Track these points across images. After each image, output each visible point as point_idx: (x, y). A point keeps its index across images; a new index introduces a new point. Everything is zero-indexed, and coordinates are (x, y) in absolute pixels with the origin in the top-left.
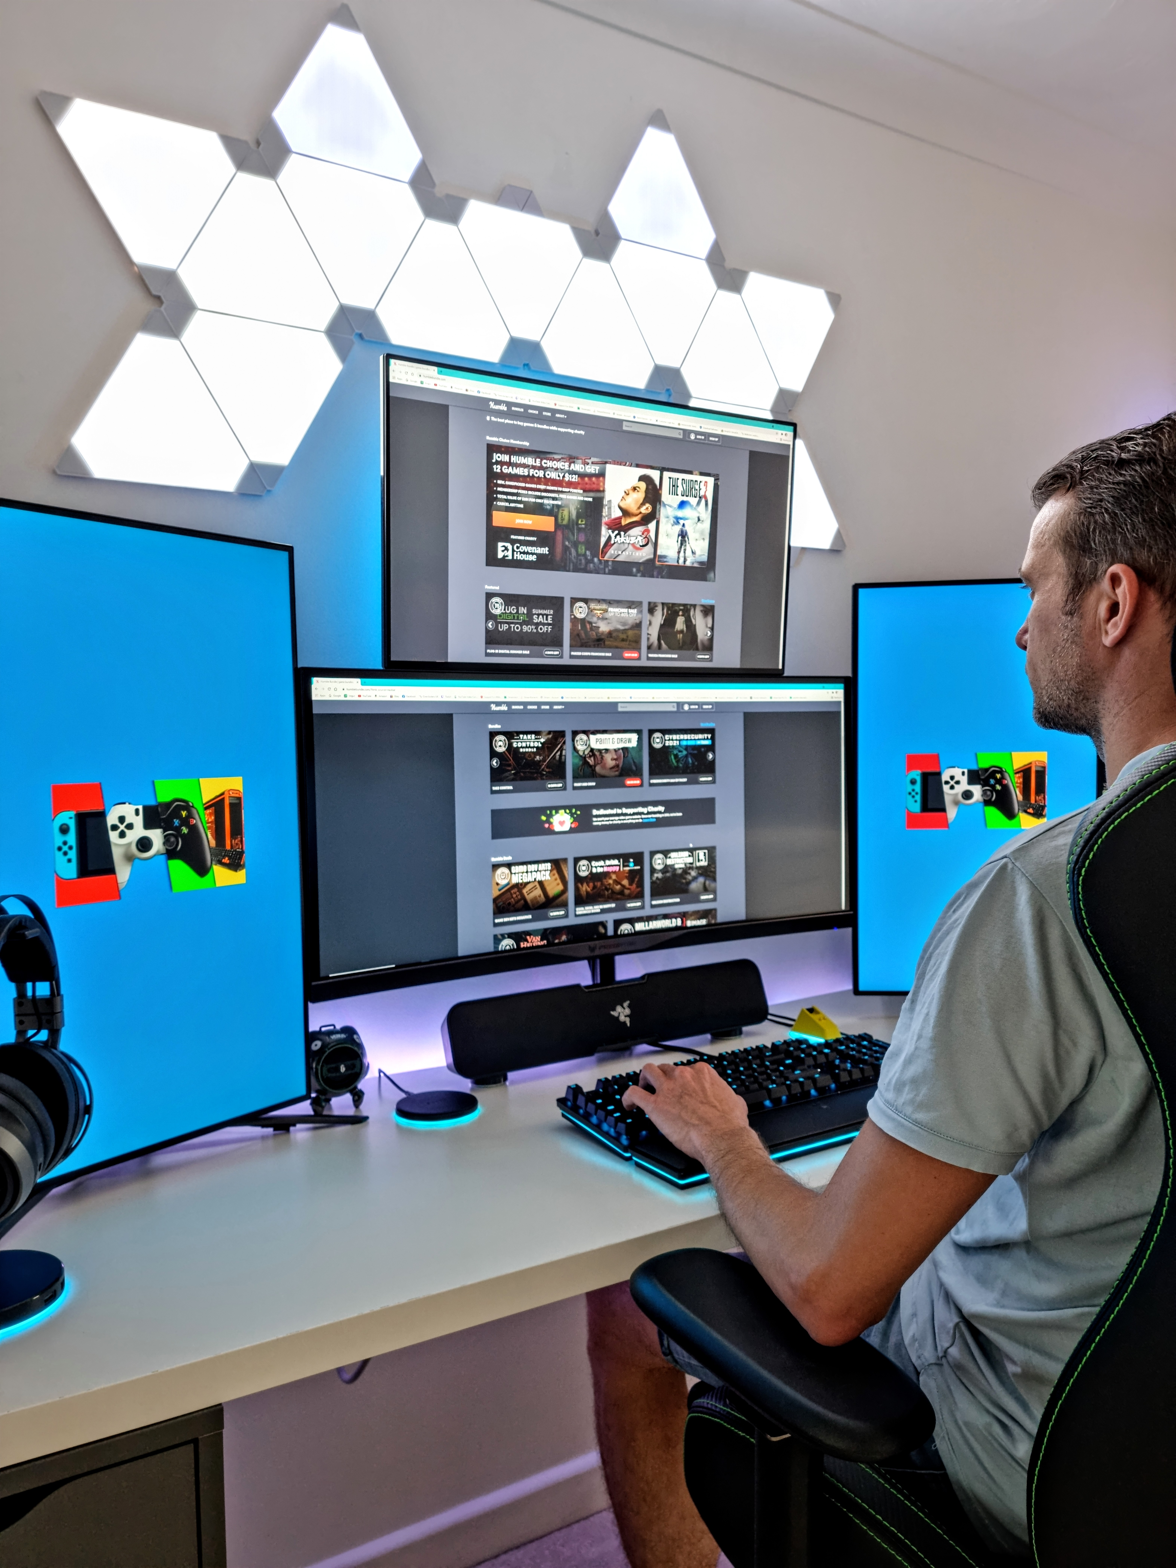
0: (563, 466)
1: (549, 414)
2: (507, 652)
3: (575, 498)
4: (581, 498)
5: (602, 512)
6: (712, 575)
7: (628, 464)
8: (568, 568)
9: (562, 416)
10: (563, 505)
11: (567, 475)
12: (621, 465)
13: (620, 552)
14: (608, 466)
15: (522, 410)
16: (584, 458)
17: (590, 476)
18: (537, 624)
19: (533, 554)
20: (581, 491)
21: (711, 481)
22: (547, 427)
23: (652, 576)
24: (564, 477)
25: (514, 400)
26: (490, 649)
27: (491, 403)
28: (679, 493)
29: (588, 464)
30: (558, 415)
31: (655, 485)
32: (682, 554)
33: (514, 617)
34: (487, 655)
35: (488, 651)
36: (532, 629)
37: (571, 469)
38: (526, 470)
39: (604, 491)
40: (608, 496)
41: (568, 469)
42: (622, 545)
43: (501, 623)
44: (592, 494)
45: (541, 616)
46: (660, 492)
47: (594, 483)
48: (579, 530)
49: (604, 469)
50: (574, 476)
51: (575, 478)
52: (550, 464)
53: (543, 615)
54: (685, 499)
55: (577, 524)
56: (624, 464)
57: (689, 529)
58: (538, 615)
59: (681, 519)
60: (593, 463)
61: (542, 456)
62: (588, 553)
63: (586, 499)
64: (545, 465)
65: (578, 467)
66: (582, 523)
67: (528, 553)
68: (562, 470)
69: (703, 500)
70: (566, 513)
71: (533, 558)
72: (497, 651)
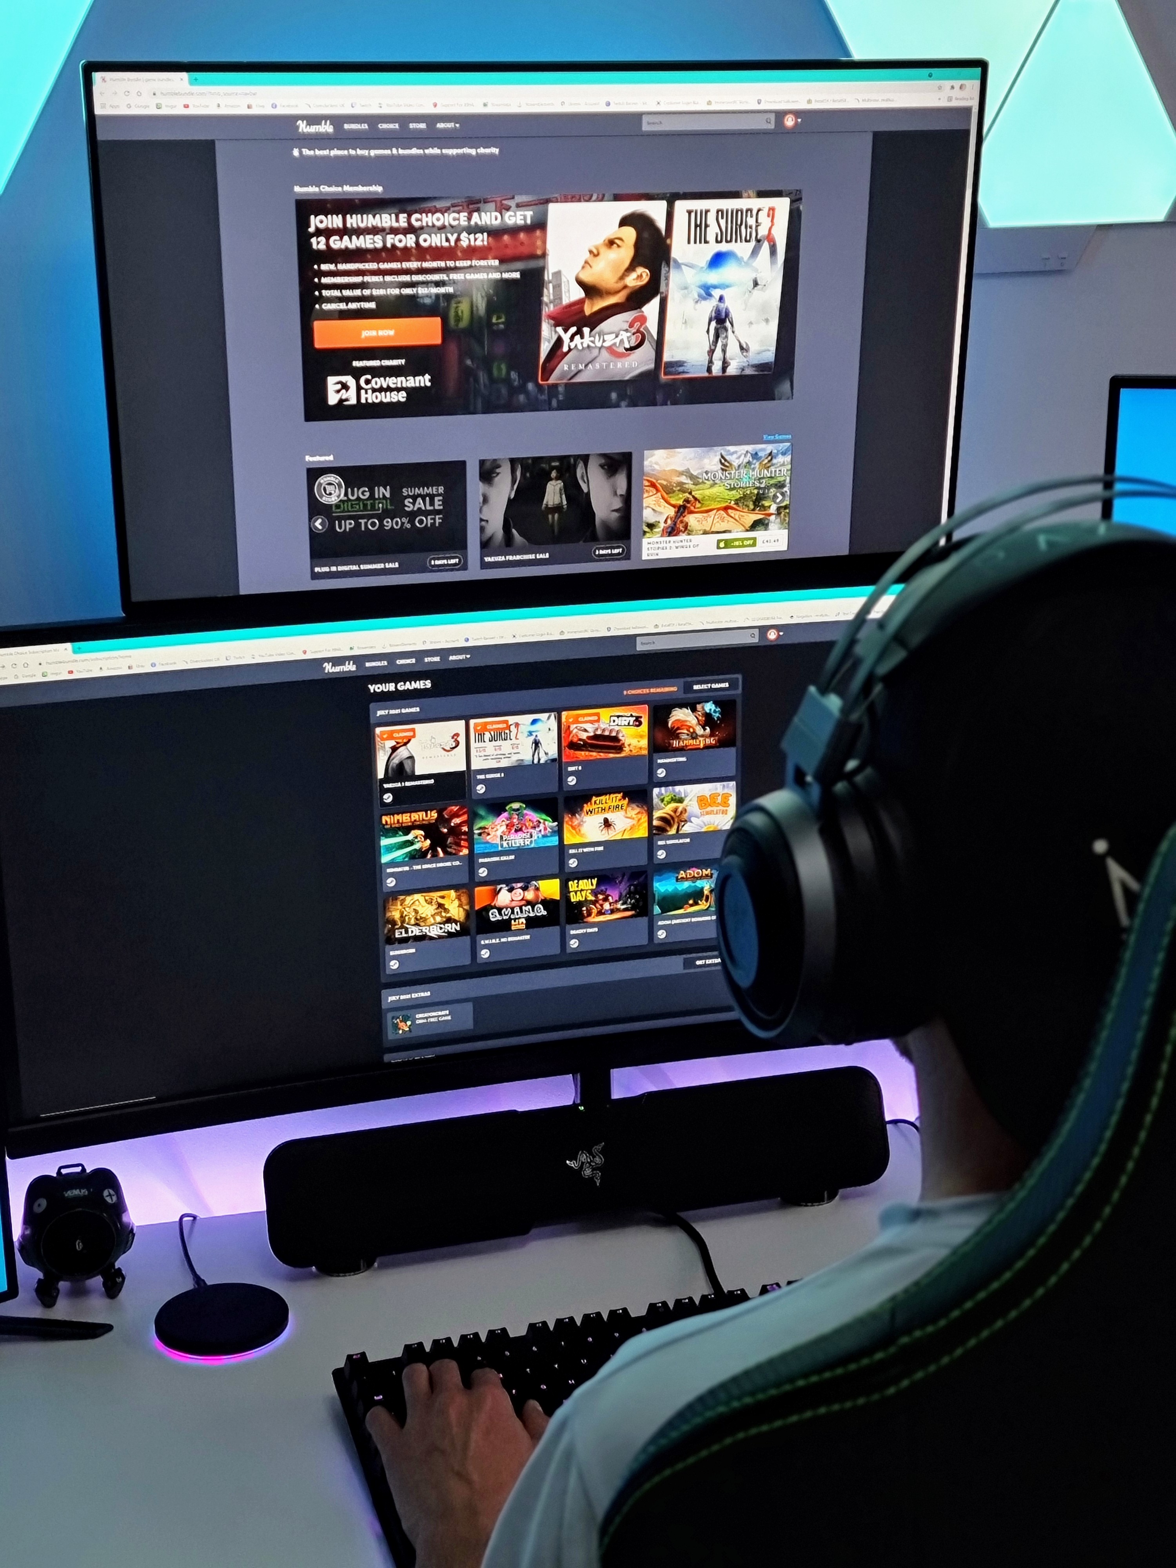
0: (454, 219)
1: (423, 126)
2: (355, 568)
3: (482, 276)
4: (496, 276)
5: (541, 294)
6: (786, 386)
7: (594, 198)
8: (472, 408)
9: (450, 125)
10: (458, 293)
11: (464, 235)
12: (579, 201)
13: (581, 367)
14: (552, 207)
15: (365, 126)
16: (499, 199)
17: (514, 231)
18: (412, 515)
19: (398, 390)
20: (496, 263)
21: (783, 205)
22: (421, 152)
23: (654, 404)
24: (458, 240)
25: (347, 110)
26: (321, 566)
27: (300, 122)
28: (711, 237)
29: (508, 209)
30: (440, 126)
31: (657, 230)
32: (718, 353)
33: (365, 506)
34: (315, 576)
35: (317, 569)
36: (403, 524)
37: (472, 223)
38: (378, 239)
39: (544, 255)
40: (552, 265)
41: (466, 223)
42: (587, 352)
43: (340, 519)
44: (520, 265)
45: (419, 500)
46: (668, 241)
47: (522, 244)
48: (496, 335)
49: (545, 214)
50: (479, 235)
51: (481, 240)
52: (428, 219)
53: (423, 497)
54: (724, 247)
55: (489, 324)
56: (586, 198)
57: (732, 304)
58: (415, 498)
59: (715, 287)
60: (518, 206)
61: (409, 208)
62: (514, 375)
63: (506, 276)
64: (417, 224)
65: (489, 218)
66: (499, 321)
67: (389, 389)
68: (452, 227)
69: (766, 246)
70: (464, 308)
71: (402, 397)
72: (334, 569)
